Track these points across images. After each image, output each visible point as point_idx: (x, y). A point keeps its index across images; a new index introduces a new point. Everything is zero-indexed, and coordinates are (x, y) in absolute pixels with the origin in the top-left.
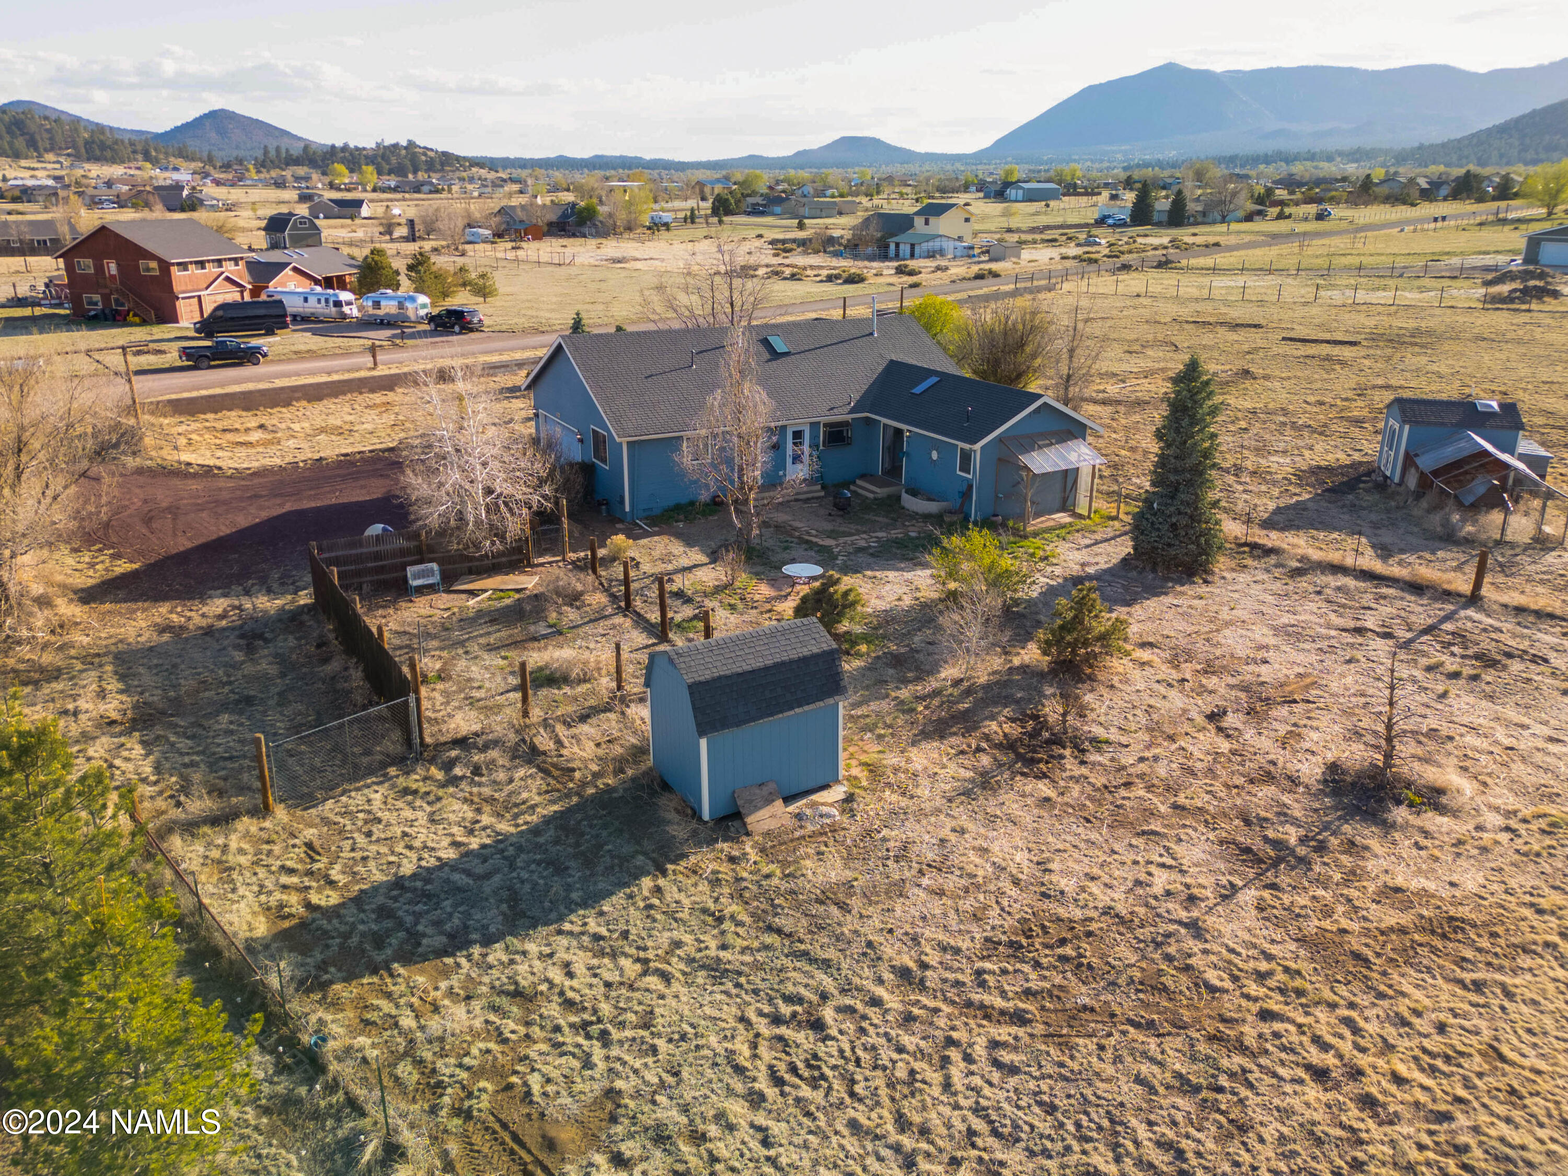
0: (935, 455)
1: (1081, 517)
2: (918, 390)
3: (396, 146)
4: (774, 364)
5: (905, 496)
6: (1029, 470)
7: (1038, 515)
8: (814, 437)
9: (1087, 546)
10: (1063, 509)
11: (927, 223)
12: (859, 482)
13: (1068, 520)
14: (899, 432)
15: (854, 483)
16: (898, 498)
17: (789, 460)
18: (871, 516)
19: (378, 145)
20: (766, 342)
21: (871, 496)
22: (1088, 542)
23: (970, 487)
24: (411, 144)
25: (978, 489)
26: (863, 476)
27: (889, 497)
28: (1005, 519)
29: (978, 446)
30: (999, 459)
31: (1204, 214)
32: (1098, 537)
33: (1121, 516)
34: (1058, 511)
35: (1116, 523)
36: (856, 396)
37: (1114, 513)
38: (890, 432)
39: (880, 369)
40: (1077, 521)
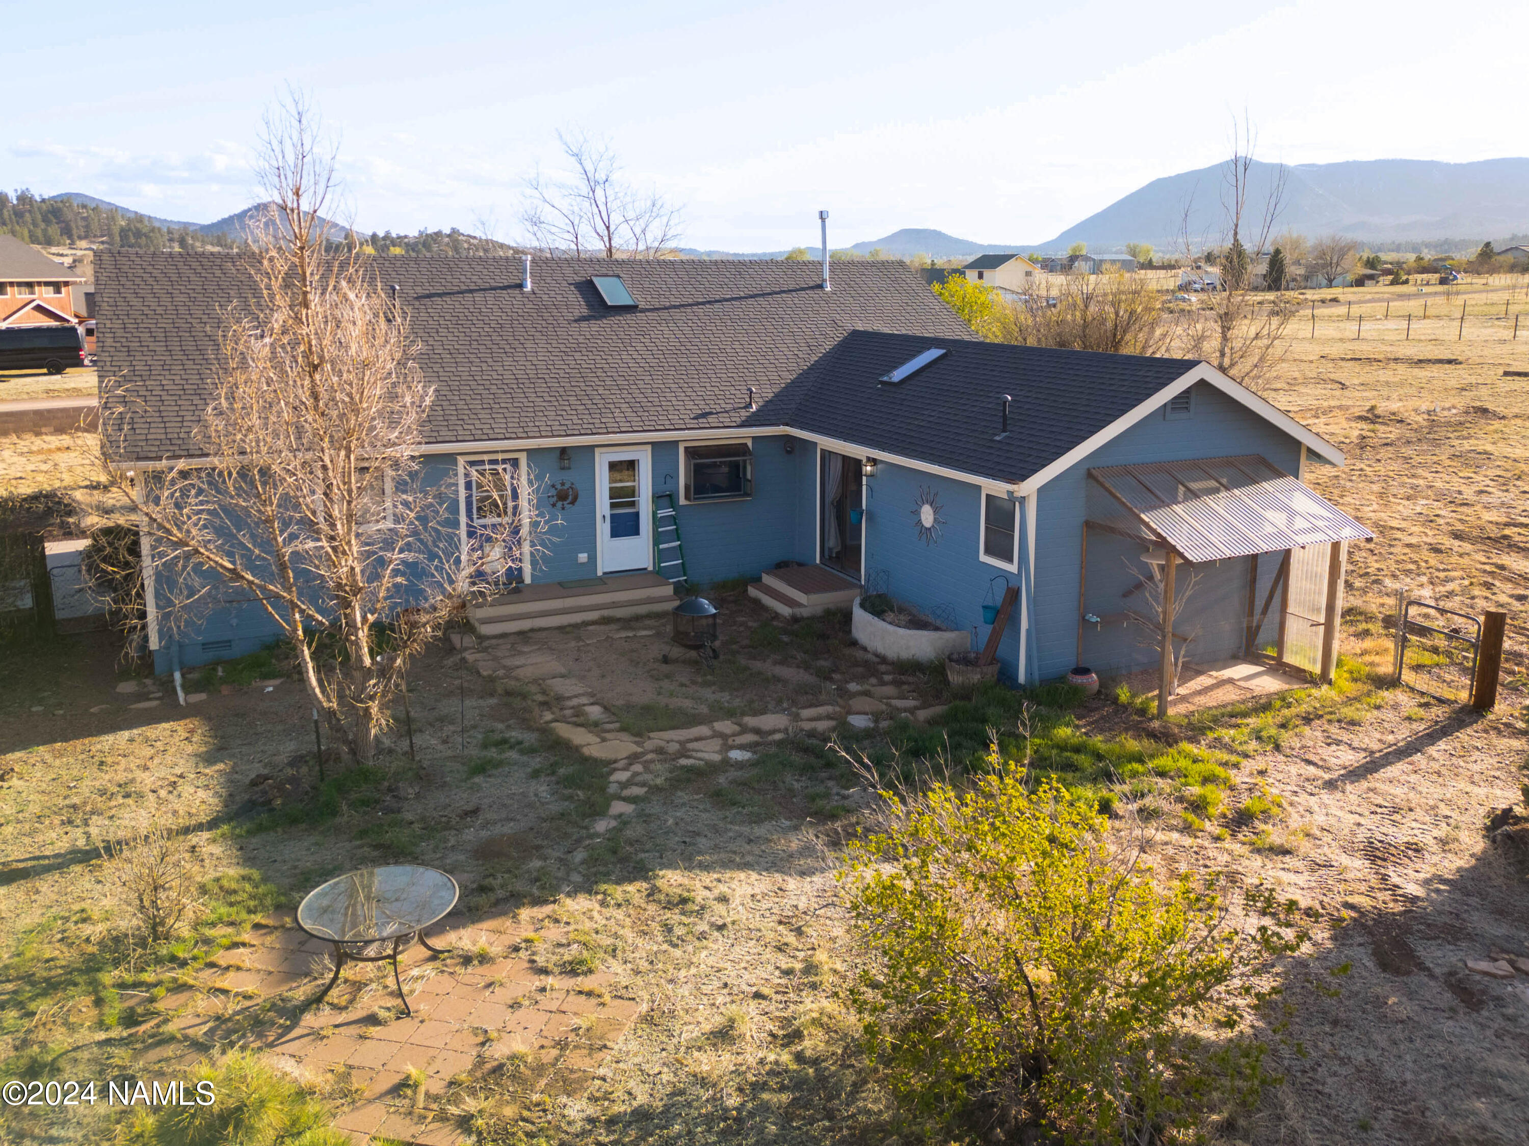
0: (927, 516)
1: (1298, 675)
2: (898, 375)
3: (438, 234)
4: (595, 326)
5: (860, 615)
6: (1172, 550)
7: (1191, 670)
8: (664, 475)
9: (1356, 774)
10: (1249, 653)
11: (981, 276)
12: (767, 579)
13: (1269, 684)
14: (852, 467)
15: (756, 580)
16: (846, 617)
17: (603, 529)
18: (768, 667)
19: (421, 233)
20: (588, 289)
21: (785, 611)
22: (1350, 758)
23: (1013, 595)
24: (454, 231)
25: (1034, 603)
26: (780, 567)
27: (829, 614)
28: (1109, 680)
29: (1030, 487)
30: (1089, 525)
31: (1307, 278)
32: (1371, 739)
33: (1408, 676)
34: (1235, 658)
35: (1400, 696)
36: (764, 392)
37: (1386, 667)
38: (836, 468)
39: (828, 346)
40: (1298, 690)
